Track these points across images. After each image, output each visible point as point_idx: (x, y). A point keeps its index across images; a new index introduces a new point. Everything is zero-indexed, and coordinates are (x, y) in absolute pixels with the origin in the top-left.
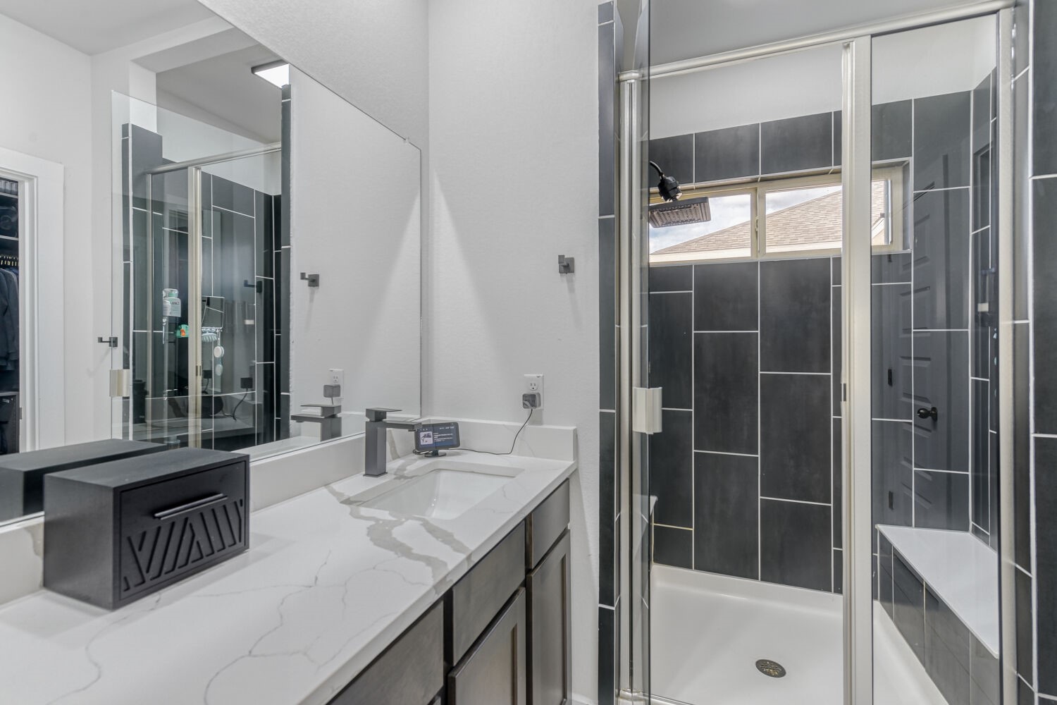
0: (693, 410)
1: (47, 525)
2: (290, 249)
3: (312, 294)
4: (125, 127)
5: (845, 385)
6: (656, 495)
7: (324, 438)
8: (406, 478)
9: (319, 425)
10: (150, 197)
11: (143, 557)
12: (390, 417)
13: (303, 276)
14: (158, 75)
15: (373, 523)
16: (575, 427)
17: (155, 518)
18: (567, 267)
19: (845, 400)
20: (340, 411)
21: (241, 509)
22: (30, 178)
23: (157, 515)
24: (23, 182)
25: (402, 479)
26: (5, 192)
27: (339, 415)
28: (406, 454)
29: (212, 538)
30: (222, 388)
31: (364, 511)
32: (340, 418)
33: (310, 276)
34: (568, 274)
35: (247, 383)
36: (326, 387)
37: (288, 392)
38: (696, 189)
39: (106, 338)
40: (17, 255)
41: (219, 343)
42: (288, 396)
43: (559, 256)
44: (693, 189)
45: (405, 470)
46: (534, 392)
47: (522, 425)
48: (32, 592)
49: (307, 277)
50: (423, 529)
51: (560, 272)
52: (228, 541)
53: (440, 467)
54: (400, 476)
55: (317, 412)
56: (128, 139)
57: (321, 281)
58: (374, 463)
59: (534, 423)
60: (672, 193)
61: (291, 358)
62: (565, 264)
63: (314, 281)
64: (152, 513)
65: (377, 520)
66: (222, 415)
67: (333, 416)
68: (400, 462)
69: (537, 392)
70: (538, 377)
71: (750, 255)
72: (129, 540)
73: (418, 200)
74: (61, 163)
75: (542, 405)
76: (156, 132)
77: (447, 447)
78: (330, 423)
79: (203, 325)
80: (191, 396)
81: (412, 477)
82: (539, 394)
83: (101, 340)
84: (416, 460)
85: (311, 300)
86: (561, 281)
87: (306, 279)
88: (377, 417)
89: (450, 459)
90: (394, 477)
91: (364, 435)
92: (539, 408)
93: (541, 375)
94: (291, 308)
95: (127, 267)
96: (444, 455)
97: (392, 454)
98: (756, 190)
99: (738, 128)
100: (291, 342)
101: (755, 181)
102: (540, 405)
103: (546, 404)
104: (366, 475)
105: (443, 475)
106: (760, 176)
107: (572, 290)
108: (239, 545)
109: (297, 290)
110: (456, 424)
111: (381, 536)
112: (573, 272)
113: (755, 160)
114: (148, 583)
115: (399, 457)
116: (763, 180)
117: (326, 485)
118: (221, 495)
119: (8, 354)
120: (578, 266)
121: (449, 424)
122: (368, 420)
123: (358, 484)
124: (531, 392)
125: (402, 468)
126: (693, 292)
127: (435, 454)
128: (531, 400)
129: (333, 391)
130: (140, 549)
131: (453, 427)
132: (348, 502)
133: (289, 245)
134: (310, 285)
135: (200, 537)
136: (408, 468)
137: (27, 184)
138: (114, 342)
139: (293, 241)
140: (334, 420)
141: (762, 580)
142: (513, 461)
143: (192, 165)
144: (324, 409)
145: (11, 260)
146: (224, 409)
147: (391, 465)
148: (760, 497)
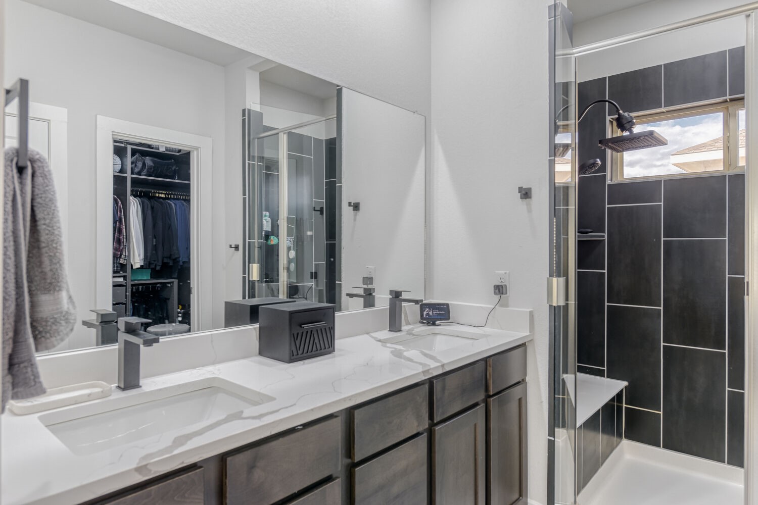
0: (662, 308)
1: (260, 328)
2: (341, 186)
3: (355, 215)
4: (244, 111)
5: (748, 283)
6: (627, 381)
7: (365, 307)
8: (414, 335)
9: (362, 299)
10: (256, 155)
11: (298, 342)
12: (404, 296)
13: (350, 204)
14: (261, 73)
15: (393, 349)
16: (531, 310)
17: (301, 327)
18: (526, 194)
19: (748, 295)
20: (374, 292)
21: (332, 332)
22: (197, 149)
23: (302, 326)
24: (193, 151)
25: (411, 336)
26: (169, 151)
27: (374, 294)
28: (414, 323)
29: (321, 342)
30: (297, 280)
31: (388, 345)
32: (374, 296)
33: (354, 203)
34: (527, 199)
35: (314, 275)
36: (364, 278)
37: (341, 281)
38: (667, 111)
39: (233, 246)
40: (189, 192)
41: (292, 248)
42: (341, 284)
43: (519, 187)
44: (664, 112)
45: (413, 330)
46: (502, 284)
47: (493, 307)
48: (256, 356)
49: (352, 204)
50: (420, 354)
51: (521, 198)
52: (327, 346)
53: (436, 332)
54: (410, 333)
55: (361, 292)
56: (245, 119)
57: (361, 207)
58: (394, 324)
59: (502, 306)
60: (627, 126)
61: (342, 258)
62: (524, 192)
63: (356, 207)
64: (300, 325)
65: (396, 349)
66: (297, 297)
67: (370, 294)
68: (410, 327)
69: (504, 284)
70: (505, 273)
71: (722, 169)
72: (293, 334)
73: (423, 149)
74: (211, 137)
75: (508, 293)
76: (259, 111)
77: (441, 319)
78: (369, 298)
79: (288, 236)
80: (280, 283)
81: (417, 335)
82: (506, 286)
83: (231, 246)
84: (420, 326)
85: (355, 220)
86: (522, 204)
87: (352, 206)
88: (396, 295)
89: (443, 328)
90: (406, 333)
91: (389, 307)
92: (506, 295)
93: (508, 272)
94: (342, 225)
95: (244, 199)
96: (440, 325)
97: (406, 321)
98: (727, 108)
99: (705, 56)
100: (342, 248)
101: (726, 101)
102: (506, 293)
103: (511, 292)
104: (390, 331)
105: (438, 337)
106: (728, 97)
107: (530, 211)
108: (331, 349)
109: (346, 212)
110: (448, 305)
111: (398, 354)
112: (530, 198)
113: (722, 82)
114: (299, 356)
115: (410, 324)
116: (732, 100)
117: (368, 333)
118: (324, 322)
119: (171, 255)
120: (534, 193)
121: (443, 304)
122: (391, 297)
123: (385, 334)
124: (500, 284)
125: (412, 329)
126: (662, 203)
127: (434, 324)
128: (500, 290)
129: (368, 280)
130: (297, 339)
131: (445, 307)
132: (380, 341)
133: (341, 183)
134: (354, 210)
135: (316, 341)
136: (415, 330)
137: (195, 153)
138: (237, 248)
139: (343, 180)
140: (371, 296)
141: (729, 463)
142: (487, 330)
143: (281, 132)
144: (365, 289)
145: (185, 196)
146: (299, 294)
147: (405, 328)
148: (727, 389)
